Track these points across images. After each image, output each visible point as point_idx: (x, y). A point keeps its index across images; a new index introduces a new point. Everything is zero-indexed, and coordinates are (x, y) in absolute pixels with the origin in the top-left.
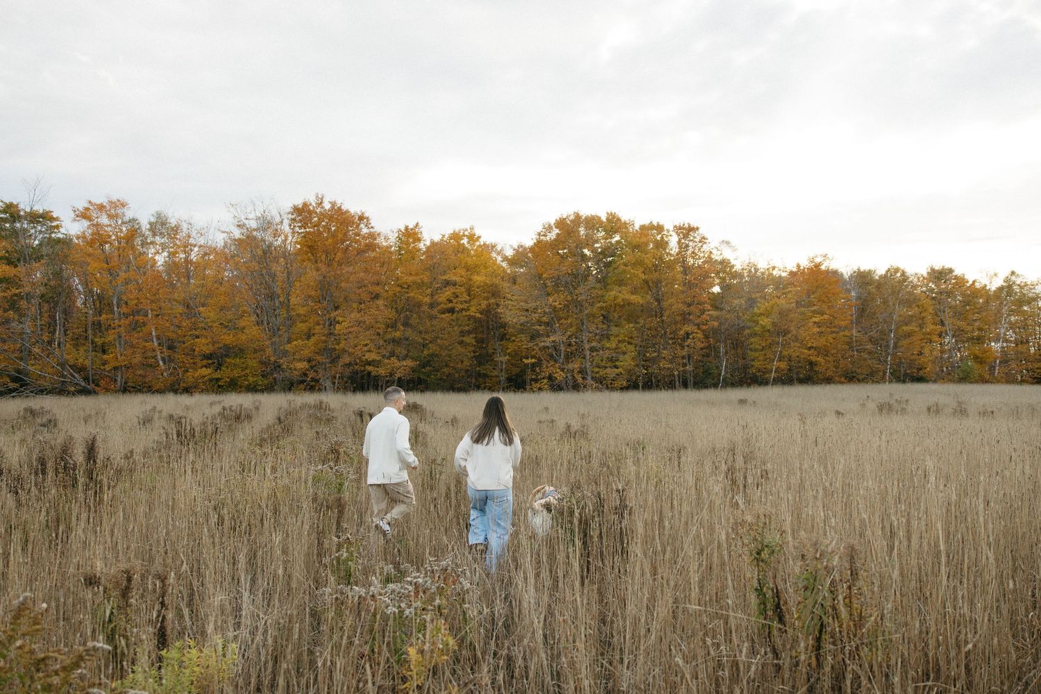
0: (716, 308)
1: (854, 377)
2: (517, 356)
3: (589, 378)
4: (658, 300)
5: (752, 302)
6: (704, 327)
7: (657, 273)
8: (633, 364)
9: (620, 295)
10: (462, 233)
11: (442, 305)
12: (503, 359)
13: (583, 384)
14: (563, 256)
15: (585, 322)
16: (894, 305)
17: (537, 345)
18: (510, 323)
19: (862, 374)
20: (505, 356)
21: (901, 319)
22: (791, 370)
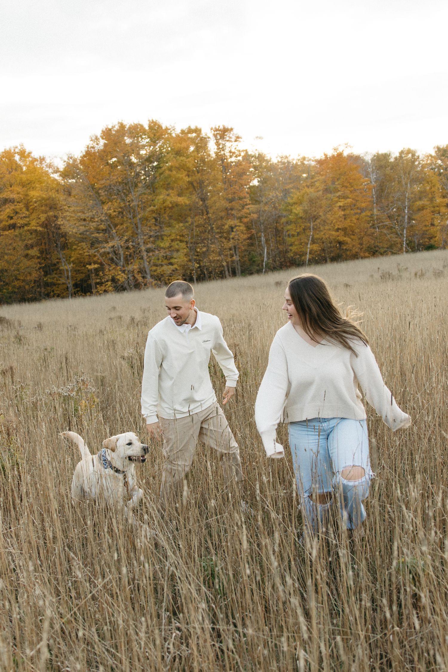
0: (256, 201)
1: (377, 251)
2: (81, 263)
3: (148, 276)
4: (203, 200)
5: (286, 192)
7: (199, 174)
8: (186, 259)
9: (168, 198)
10: (12, 151)
11: (4, 223)
12: (67, 267)
13: (143, 282)
14: (113, 166)
15: (139, 226)
16: (406, 184)
17: (98, 251)
18: (70, 233)
19: (383, 248)
20: (69, 263)
21: (413, 196)
22: (323, 250)
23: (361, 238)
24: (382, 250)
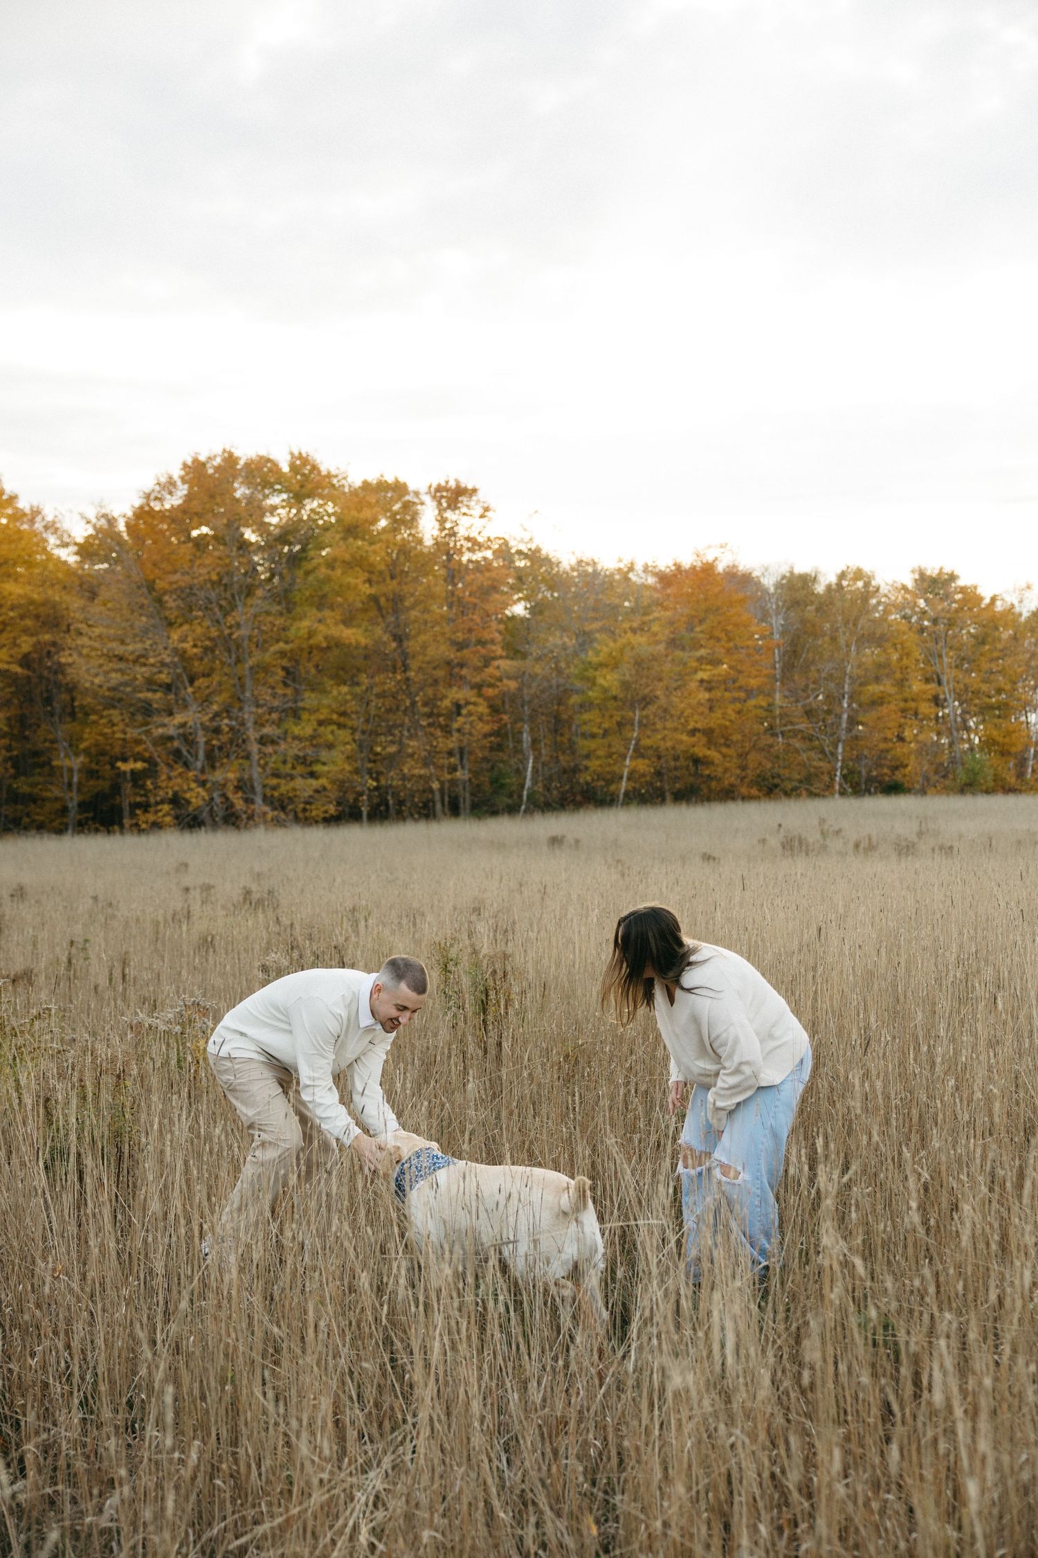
0: (514, 651)
1: (776, 786)
2: (103, 756)
3: (259, 800)
4: (399, 639)
5: (586, 640)
6: (490, 692)
7: (395, 582)
8: (348, 768)
9: (321, 627)
12: (71, 762)
13: (245, 813)
14: (200, 543)
15: (248, 682)
16: (848, 646)
17: (148, 732)
18: (88, 685)
19: (790, 779)
20: (77, 755)
21: (860, 672)
22: (658, 773)
23: (743, 755)
24: (789, 786)
